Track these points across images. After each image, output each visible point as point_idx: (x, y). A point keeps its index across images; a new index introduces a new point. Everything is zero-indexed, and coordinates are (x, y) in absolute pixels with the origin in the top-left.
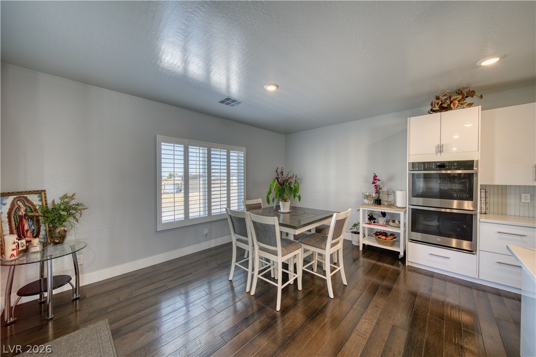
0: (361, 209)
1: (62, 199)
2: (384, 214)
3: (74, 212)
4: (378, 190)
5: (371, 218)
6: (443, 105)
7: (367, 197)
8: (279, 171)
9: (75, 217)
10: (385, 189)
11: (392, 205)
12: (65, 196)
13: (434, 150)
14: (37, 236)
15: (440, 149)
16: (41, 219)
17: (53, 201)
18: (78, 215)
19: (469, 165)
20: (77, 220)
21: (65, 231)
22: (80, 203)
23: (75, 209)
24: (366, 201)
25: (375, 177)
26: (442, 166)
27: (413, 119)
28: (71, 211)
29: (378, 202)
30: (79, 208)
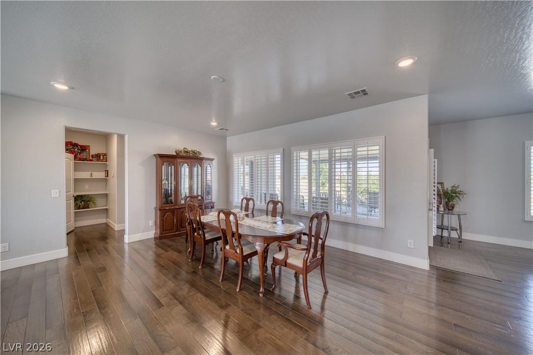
1: (452, 187)
3: (458, 195)
9: (459, 198)
12: (454, 186)
14: (441, 204)
16: (442, 196)
17: (447, 189)
18: (461, 197)
20: (460, 200)
21: (454, 204)
22: (462, 190)
23: (459, 193)
28: (457, 194)
30: (460, 193)
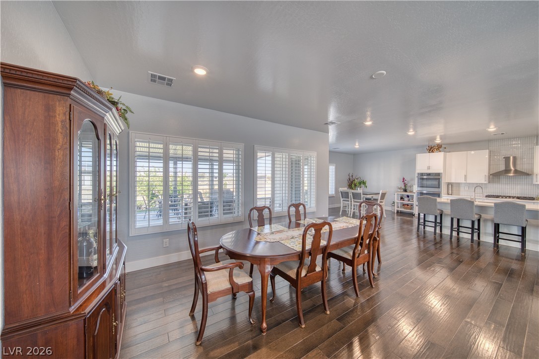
0: (396, 194)
2: (408, 196)
4: (405, 185)
5: (402, 198)
6: (431, 150)
7: (400, 188)
8: (351, 175)
10: (409, 185)
11: (411, 192)
13: (426, 168)
15: (429, 168)
19: (439, 174)
24: (399, 190)
25: (404, 179)
26: (429, 174)
27: (418, 154)
29: (405, 191)
